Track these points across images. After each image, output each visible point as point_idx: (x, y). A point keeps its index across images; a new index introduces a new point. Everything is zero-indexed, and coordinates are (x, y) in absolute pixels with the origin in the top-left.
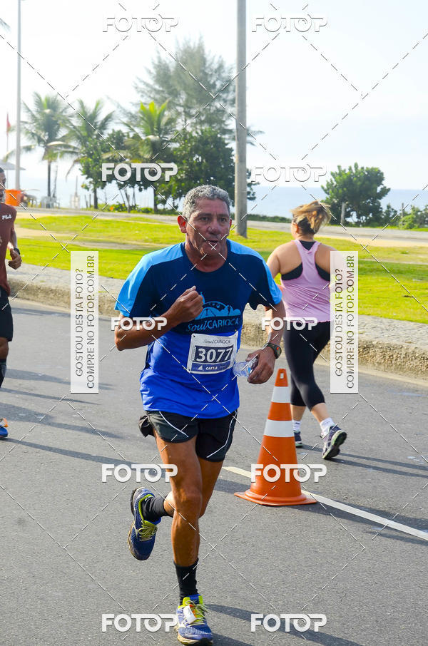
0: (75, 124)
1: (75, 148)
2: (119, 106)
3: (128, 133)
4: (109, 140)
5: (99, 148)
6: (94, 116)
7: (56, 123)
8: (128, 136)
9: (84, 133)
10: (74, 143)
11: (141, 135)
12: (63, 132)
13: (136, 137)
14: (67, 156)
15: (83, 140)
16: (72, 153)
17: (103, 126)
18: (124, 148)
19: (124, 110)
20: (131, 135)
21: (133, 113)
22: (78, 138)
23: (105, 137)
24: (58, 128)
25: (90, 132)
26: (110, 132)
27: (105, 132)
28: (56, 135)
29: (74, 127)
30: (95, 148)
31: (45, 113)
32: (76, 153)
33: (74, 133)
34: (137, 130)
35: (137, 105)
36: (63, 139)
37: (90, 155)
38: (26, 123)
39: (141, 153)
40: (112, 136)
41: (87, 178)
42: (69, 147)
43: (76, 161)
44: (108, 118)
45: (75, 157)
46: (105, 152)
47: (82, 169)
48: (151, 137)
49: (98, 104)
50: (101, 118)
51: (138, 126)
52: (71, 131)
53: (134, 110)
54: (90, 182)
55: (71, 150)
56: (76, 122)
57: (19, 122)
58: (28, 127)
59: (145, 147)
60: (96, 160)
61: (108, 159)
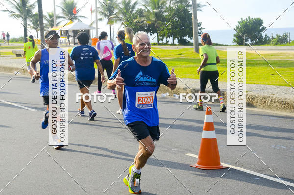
1: (121, 18)
4: (136, 13)
5: (132, 17)
6: (129, 3)
7: (112, 7)
8: (145, 11)
9: (125, 11)
10: (121, 16)
11: (150, 10)
12: (116, 11)
13: (148, 11)
14: (118, 22)
15: (124, 14)
16: (120, 20)
17: (134, 7)
18: (143, 16)
20: (146, 10)
22: (122, 13)
23: (134, 12)
24: (114, 9)
26: (137, 9)
27: (134, 10)
28: (113, 12)
29: (121, 8)
30: (130, 17)
31: (107, 4)
32: (122, 20)
33: (121, 11)
34: (149, 8)
36: (116, 14)
37: (128, 21)
38: (99, 8)
39: (151, 18)
40: (137, 11)
42: (117, 17)
43: (122, 24)
44: (135, 4)
45: (121, 22)
46: (135, 19)
48: (155, 10)
50: (132, 4)
51: (149, 6)
52: (119, 10)
56: (122, 6)
57: (96, 8)
58: (100, 10)
59: (153, 15)
60: (131, 23)
61: (136, 22)
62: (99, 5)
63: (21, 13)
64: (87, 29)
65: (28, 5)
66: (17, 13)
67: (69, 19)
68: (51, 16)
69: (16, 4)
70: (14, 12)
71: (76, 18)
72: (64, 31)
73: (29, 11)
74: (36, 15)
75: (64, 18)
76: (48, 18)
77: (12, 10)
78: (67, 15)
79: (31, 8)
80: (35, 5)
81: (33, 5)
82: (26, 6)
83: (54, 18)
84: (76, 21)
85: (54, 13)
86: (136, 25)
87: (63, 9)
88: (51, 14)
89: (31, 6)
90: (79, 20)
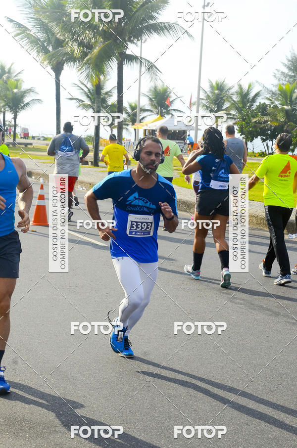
0: (234, 99)
1: (234, 115)
2: (264, 86)
3: (270, 105)
4: (256, 109)
5: (250, 115)
6: (247, 94)
7: (222, 99)
8: (270, 107)
9: (241, 105)
10: (233, 112)
11: (279, 106)
12: (227, 105)
13: (276, 107)
14: (229, 121)
15: (239, 110)
16: (232, 118)
17: (254, 100)
18: (267, 115)
19: (267, 89)
20: (272, 106)
21: (274, 91)
22: (237, 109)
23: (254, 107)
24: (224, 102)
25: (244, 104)
26: (258, 104)
27: (255, 104)
28: (222, 107)
29: (234, 101)
30: (247, 115)
31: (215, 93)
32: (235, 119)
33: (234, 105)
34: (277, 103)
35: (276, 86)
36: (227, 109)
37: (244, 120)
38: (203, 99)
39: (279, 118)
40: (259, 107)
41: (241, 135)
42: (230, 114)
44: (257, 95)
45: (234, 121)
46: (254, 117)
47: (238, 129)
48: (285, 107)
49: (250, 86)
50: (252, 95)
51: (277, 100)
52: (232, 104)
53: (274, 89)
54: (243, 138)
55: (231, 116)
56: (236, 98)
57: (199, 99)
58: (204, 102)
59: (281, 114)
60: (248, 123)
61: (256, 121)
62: (202, 96)
63: (93, 103)
64: (183, 128)
65: (103, 91)
66: (88, 102)
67: (158, 114)
68: (133, 108)
69: (86, 90)
70: (83, 101)
71: (168, 113)
72: (149, 130)
73: (104, 101)
74: (113, 105)
75: (151, 111)
76: (129, 110)
77: (81, 99)
78: (156, 108)
79: (106, 96)
80: (113, 91)
81: (110, 91)
82: (100, 92)
83: (138, 110)
84: (168, 117)
85: (137, 104)
86: (255, 127)
87: (151, 100)
88: (133, 105)
89: (107, 93)
90: (173, 115)
